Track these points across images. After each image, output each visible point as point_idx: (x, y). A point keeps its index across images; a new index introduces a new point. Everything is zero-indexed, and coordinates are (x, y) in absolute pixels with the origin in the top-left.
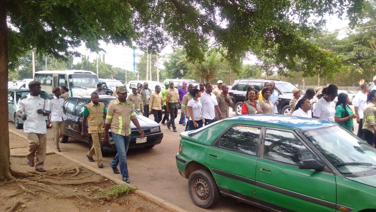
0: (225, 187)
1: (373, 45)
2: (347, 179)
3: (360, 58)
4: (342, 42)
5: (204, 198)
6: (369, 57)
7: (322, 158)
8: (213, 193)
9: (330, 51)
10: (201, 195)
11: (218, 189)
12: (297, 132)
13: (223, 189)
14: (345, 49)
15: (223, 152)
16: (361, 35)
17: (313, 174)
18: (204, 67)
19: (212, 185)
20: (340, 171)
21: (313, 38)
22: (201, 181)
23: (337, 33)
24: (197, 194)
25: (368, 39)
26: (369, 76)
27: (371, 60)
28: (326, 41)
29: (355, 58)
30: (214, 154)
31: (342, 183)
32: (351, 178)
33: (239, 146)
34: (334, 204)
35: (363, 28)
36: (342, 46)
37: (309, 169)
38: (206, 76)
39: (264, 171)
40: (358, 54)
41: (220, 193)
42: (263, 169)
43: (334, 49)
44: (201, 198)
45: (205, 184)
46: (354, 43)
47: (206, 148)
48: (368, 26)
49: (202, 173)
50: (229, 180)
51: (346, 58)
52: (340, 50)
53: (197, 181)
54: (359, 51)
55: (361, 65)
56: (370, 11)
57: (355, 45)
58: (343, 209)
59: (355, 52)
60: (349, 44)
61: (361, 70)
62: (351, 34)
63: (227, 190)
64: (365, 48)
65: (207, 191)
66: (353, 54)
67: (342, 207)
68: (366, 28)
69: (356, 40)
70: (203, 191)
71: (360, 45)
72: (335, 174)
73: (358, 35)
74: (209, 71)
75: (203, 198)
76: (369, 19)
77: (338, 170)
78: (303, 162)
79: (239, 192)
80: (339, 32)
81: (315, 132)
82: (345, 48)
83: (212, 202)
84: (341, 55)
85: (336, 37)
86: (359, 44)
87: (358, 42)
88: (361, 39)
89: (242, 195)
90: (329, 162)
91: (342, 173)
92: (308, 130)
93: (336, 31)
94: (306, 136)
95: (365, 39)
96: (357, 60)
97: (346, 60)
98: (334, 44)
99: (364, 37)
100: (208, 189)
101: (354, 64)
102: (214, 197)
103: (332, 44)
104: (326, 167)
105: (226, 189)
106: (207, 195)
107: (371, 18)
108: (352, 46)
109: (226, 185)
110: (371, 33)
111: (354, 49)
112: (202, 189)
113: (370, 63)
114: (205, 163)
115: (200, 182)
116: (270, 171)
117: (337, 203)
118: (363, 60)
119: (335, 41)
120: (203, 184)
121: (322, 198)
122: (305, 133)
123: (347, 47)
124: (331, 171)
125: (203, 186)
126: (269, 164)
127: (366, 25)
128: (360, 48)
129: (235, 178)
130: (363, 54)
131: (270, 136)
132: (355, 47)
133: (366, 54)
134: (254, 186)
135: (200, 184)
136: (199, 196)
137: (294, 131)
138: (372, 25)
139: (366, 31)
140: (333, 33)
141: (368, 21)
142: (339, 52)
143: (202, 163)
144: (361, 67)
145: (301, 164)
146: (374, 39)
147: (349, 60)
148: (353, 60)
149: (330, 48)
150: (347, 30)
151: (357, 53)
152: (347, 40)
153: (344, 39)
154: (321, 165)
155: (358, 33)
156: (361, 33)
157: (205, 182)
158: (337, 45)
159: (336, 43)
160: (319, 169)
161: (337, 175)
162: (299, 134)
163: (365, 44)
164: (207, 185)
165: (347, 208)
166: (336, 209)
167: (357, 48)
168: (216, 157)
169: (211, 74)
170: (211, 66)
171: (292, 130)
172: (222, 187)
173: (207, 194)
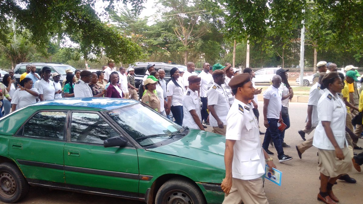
0: (33, 177)
1: (176, 32)
2: (147, 150)
3: (167, 43)
4: (152, 28)
5: (11, 192)
6: (174, 43)
7: (125, 134)
8: (21, 185)
9: (142, 37)
10: (7, 190)
11: (25, 180)
12: (102, 113)
13: (31, 180)
14: (155, 35)
15: (28, 140)
16: (167, 23)
17: (118, 151)
18: (14, 50)
19: (18, 177)
20: (141, 144)
21: (126, 23)
22: (6, 175)
23: (146, 19)
24: (2, 189)
25: (172, 26)
26: (175, 59)
27: (175, 44)
28: (138, 26)
29: (163, 42)
30: (18, 144)
31: (143, 154)
32: (150, 149)
33: (58, 134)
34: (137, 175)
35: (168, 16)
36: (151, 32)
37: (114, 146)
38: (16, 59)
39: (71, 154)
40: (166, 39)
41: (29, 184)
42: (71, 153)
43: (146, 35)
44: (7, 193)
45: (11, 177)
46: (161, 29)
47: (8, 139)
48: (171, 14)
49: (6, 166)
50: (37, 170)
51: (155, 43)
52: (150, 36)
53: (1, 175)
54: (165, 36)
55: (168, 49)
56: (172, 2)
57: (162, 31)
58: (145, 178)
59: (162, 37)
60: (157, 30)
61: (169, 54)
62: (158, 21)
63: (36, 179)
64: (170, 34)
65: (14, 184)
66: (161, 39)
67: (144, 177)
68: (169, 17)
69: (163, 27)
70: (9, 185)
71: (166, 32)
72: (136, 148)
73: (164, 22)
74: (19, 54)
75: (9, 193)
76: (172, 9)
77: (139, 144)
78: (108, 140)
79: (48, 179)
80: (148, 19)
81: (118, 111)
82: (154, 33)
83: (20, 195)
84: (151, 40)
85: (146, 23)
86: (165, 30)
87: (164, 28)
88: (166, 26)
89: (51, 182)
90: (131, 137)
91: (142, 146)
92: (113, 110)
93: (145, 18)
94: (110, 115)
95: (170, 26)
96: (165, 44)
97: (155, 44)
98: (145, 30)
99: (169, 24)
100: (14, 182)
101: (163, 49)
102: (22, 190)
103: (143, 30)
104: (128, 142)
105: (34, 179)
106: (14, 189)
107: (173, 8)
108: (160, 32)
109: (33, 174)
110: (174, 21)
111: (162, 35)
112: (8, 183)
113: (175, 47)
114: (9, 155)
115: (4, 176)
116: (78, 154)
117: (139, 174)
118: (169, 45)
119: (145, 27)
120: (9, 177)
121: (126, 171)
122: (110, 113)
123: (156, 33)
124: (133, 146)
125: (8, 180)
126: (76, 146)
127: (169, 13)
128: (166, 34)
129: (43, 167)
130: (169, 39)
131: (86, 120)
132: (163, 33)
133: (172, 39)
134: (63, 171)
135: (5, 179)
136: (5, 191)
137: (99, 112)
138: (175, 14)
139: (170, 19)
140: (143, 20)
141: (171, 10)
142: (150, 37)
143: (5, 155)
144: (168, 51)
145: (106, 142)
146: (177, 27)
147: (159, 44)
148: (162, 45)
149: (141, 33)
150: (155, 17)
151: (164, 38)
152: (155, 26)
153: (153, 25)
154: (124, 141)
155: (164, 20)
156: (167, 20)
157: (10, 176)
158: (147, 30)
159: (146, 29)
160: (123, 145)
161: (138, 148)
162: (104, 114)
163: (170, 31)
164: (13, 179)
165: (148, 177)
166: (140, 179)
167: (165, 34)
168: (21, 147)
169: (23, 58)
170: (21, 48)
171: (97, 111)
172: (30, 177)
173: (14, 187)
